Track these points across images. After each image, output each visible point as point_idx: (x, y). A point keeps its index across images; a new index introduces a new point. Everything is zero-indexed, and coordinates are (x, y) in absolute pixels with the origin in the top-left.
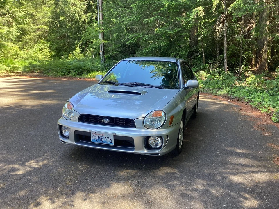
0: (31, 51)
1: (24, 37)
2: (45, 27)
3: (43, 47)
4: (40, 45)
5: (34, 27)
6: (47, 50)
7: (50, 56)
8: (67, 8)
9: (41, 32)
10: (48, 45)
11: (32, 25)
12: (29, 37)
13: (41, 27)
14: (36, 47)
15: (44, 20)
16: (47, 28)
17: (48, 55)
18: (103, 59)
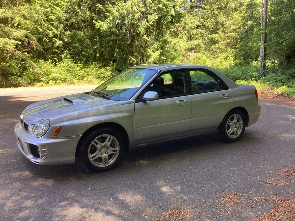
0: (217, 60)
1: (213, 46)
2: (233, 34)
3: (229, 55)
4: (226, 53)
5: (223, 36)
6: (232, 58)
7: (233, 64)
8: (257, 11)
9: (229, 41)
10: (234, 53)
11: (221, 33)
12: (217, 45)
13: (229, 35)
14: (222, 56)
15: (234, 27)
16: (235, 36)
17: (232, 63)
18: (263, 66)
